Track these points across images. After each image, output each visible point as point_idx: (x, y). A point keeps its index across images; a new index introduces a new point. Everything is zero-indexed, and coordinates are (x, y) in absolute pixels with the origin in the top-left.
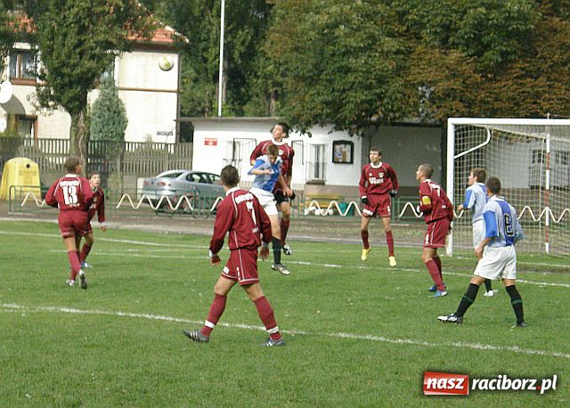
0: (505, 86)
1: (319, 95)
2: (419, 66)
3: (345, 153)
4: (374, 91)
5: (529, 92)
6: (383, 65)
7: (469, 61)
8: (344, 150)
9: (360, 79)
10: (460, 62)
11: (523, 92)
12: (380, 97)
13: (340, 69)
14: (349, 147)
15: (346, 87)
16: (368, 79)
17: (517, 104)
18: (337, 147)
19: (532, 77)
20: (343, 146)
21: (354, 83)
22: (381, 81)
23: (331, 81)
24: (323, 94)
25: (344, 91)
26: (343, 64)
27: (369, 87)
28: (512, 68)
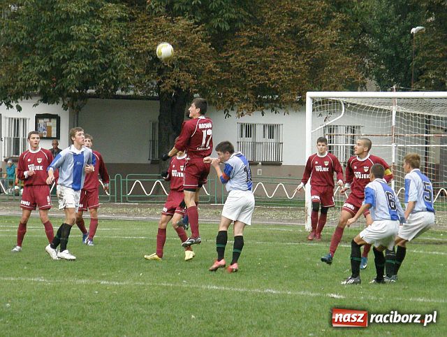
0: (232, 55)
1: (34, 65)
2: (144, 34)
3: (51, 127)
4: (97, 61)
5: (255, 63)
6: (107, 33)
7: (198, 29)
8: (48, 124)
9: (82, 48)
10: (189, 30)
11: (250, 62)
12: (104, 68)
13: (59, 37)
14: (54, 122)
15: (66, 57)
16: (91, 48)
17: (244, 76)
18: (41, 121)
19: (258, 46)
20: (48, 120)
21: (75, 52)
22: (105, 50)
23: (47, 50)
24: (39, 64)
25: (64, 60)
26: (63, 31)
27: (93, 57)
28: (239, 36)
